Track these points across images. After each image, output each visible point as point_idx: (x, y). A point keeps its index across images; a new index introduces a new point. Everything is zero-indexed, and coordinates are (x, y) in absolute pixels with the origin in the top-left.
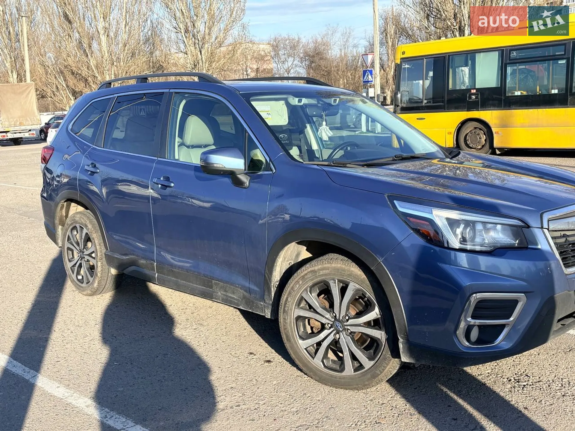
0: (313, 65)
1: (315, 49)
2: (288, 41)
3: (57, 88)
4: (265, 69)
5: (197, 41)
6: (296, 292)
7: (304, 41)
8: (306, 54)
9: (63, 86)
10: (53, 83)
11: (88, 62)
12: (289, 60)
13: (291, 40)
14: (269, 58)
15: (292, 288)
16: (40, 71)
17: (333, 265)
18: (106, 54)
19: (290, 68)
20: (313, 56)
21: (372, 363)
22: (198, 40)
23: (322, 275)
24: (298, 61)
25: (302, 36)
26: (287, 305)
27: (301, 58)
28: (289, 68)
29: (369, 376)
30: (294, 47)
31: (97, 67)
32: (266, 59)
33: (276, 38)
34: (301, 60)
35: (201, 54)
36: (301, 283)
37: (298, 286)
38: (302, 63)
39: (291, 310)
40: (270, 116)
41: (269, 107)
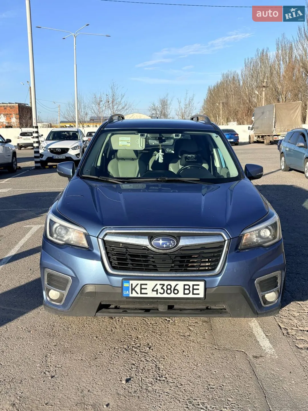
40: (129, 144)
41: (130, 138)
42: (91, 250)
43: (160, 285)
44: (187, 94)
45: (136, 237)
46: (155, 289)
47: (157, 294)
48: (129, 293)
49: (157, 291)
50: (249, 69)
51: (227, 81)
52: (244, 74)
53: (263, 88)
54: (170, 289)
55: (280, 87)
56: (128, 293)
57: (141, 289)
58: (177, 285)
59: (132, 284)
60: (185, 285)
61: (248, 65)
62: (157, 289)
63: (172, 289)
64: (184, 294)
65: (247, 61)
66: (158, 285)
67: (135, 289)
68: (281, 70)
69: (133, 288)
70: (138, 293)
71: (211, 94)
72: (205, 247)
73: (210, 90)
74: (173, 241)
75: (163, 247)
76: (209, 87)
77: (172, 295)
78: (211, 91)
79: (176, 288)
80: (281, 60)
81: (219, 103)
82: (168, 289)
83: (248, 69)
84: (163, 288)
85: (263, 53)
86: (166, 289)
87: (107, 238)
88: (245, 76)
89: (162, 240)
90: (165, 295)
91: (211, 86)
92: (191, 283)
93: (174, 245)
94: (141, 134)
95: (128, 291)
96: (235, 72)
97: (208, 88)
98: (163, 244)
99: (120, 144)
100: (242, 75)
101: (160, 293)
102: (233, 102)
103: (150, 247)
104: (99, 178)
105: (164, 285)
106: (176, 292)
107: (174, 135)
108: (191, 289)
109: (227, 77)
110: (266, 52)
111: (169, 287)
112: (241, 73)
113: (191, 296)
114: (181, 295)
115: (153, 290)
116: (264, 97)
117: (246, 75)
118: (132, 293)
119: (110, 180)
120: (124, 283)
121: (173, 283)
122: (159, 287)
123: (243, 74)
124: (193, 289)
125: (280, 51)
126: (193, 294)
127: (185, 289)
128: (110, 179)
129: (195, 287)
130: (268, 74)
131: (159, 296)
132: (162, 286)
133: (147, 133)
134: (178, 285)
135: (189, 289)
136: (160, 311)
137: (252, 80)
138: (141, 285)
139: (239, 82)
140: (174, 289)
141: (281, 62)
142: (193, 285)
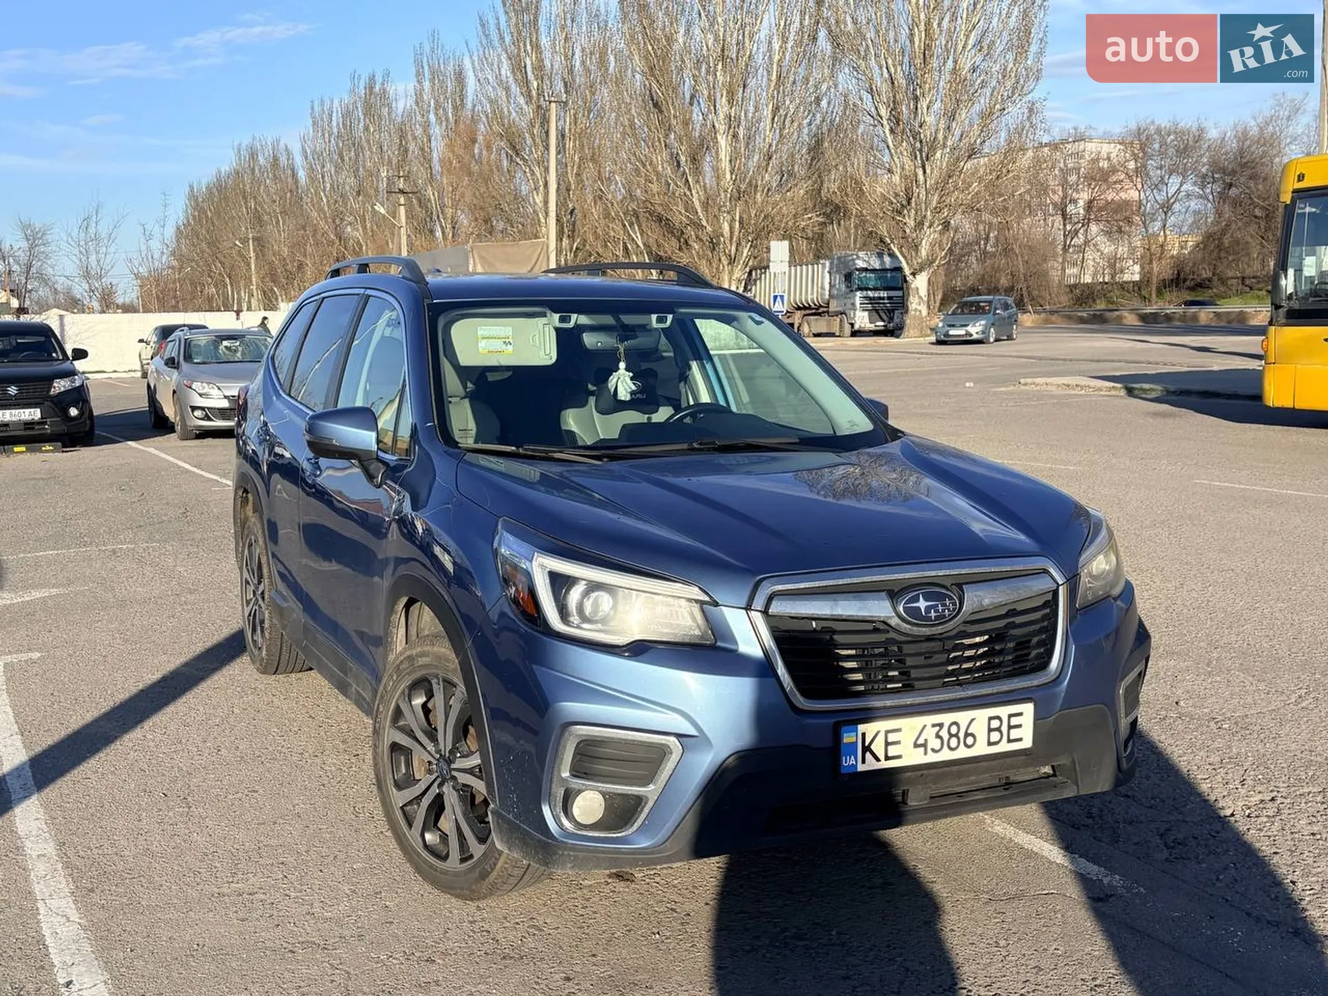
0: (1233, 192)
1: (1241, 152)
2: (1172, 137)
3: (626, 248)
4: (1108, 203)
5: (918, 145)
6: (389, 696)
7: (1213, 134)
8: (1216, 167)
9: (638, 246)
10: (619, 239)
11: (688, 193)
12: (1171, 181)
13: (1179, 133)
14: (1123, 176)
15: (385, 688)
16: (595, 213)
17: (436, 649)
18: (728, 176)
19: (1172, 201)
20: (1234, 172)
21: (483, 847)
22: (921, 142)
23: (421, 666)
24: (1195, 184)
25: (1209, 125)
26: (378, 720)
27: (1204, 177)
28: (1169, 200)
29: (476, 874)
30: (1184, 150)
31: (706, 205)
32: (1114, 178)
33: (1139, 129)
34: (1202, 182)
35: (925, 172)
36: (395, 678)
37: (391, 684)
38: (1203, 187)
39: (384, 728)
40: (510, 348)
41: (510, 328)
42: (733, 647)
43: (934, 726)
44: (165, 206)
45: (855, 599)
46: (921, 741)
47: (926, 753)
48: (856, 762)
49: (924, 745)
50: (327, 135)
51: (253, 170)
52: (309, 147)
53: (400, 195)
54: (956, 736)
55: (433, 194)
56: (854, 763)
57: (887, 744)
58: (972, 720)
59: (864, 735)
60: (991, 719)
61: (322, 120)
62: (926, 740)
63: (961, 735)
64: (990, 744)
65: (317, 108)
66: (929, 727)
67: (873, 747)
68: (433, 144)
69: (867, 744)
70: (878, 760)
71: (202, 211)
72: (1015, 609)
73: (192, 196)
74: (951, 598)
75: (929, 619)
76: (191, 187)
77: (962, 753)
78: (200, 200)
79: (969, 732)
80: (431, 112)
81: (245, 241)
82: (951, 735)
83: (324, 135)
84: (940, 734)
85: (372, 88)
86: (945, 736)
87: (777, 608)
88: (316, 157)
89: (926, 599)
90: (946, 755)
91: (200, 183)
92: (1003, 711)
93: (954, 610)
94: (560, 317)
95: (853, 757)
96: (278, 141)
97: (187, 189)
98: (928, 609)
99: (480, 349)
100: (306, 152)
101: (933, 750)
102: (280, 237)
103: (895, 621)
104: (521, 451)
105: (941, 725)
106: (970, 740)
107: (654, 317)
108: (1004, 729)
109: (253, 155)
110: (383, 84)
111: (954, 730)
112: (303, 147)
113: (1004, 747)
114: (981, 749)
115: (916, 745)
116: (404, 225)
117: (318, 155)
118: (863, 762)
119: (557, 455)
120: (845, 735)
121: (962, 717)
122: (930, 734)
123: (308, 151)
124: (1010, 727)
125: (427, 84)
126: (1009, 741)
127: (990, 730)
128: (558, 452)
129: (1014, 721)
130: (392, 153)
131: (932, 758)
132: (938, 728)
133: (579, 312)
134: (974, 722)
135: (998, 729)
136: (911, 806)
137: (338, 169)
138: (887, 732)
139: (294, 175)
140: (967, 735)
141: (432, 117)
142: (1010, 716)
